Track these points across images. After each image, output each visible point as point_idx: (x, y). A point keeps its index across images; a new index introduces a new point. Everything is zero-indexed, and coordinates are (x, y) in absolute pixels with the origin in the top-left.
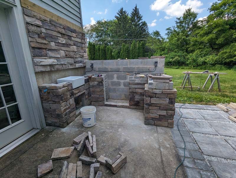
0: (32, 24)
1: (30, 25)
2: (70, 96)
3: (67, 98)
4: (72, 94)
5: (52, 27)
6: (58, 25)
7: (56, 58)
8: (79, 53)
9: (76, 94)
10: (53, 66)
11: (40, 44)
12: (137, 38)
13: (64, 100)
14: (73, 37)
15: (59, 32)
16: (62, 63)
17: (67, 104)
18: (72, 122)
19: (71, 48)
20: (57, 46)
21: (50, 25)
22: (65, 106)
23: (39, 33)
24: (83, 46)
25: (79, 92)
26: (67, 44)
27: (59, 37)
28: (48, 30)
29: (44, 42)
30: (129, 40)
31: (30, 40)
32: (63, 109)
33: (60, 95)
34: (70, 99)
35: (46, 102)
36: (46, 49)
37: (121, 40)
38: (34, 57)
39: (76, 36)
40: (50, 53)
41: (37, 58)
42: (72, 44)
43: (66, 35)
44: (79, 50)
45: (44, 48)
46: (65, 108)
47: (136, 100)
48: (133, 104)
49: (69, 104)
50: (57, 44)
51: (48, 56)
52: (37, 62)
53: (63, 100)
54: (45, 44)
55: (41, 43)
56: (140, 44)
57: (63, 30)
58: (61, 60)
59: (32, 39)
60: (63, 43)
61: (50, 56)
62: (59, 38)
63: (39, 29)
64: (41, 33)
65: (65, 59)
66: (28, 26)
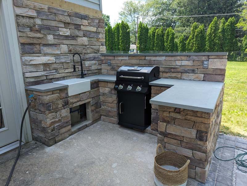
0: (23, 16)
1: (21, 17)
2: (63, 105)
3: (57, 108)
4: (66, 104)
5: (52, 16)
6: (60, 13)
7: (54, 55)
8: (92, 47)
9: (73, 103)
10: (48, 65)
11: (31, 39)
12: (224, 13)
13: (53, 111)
14: (83, 25)
15: (61, 21)
16: (63, 60)
17: (57, 116)
18: (62, 140)
19: (78, 40)
20: (57, 40)
21: (49, 13)
22: (53, 118)
23: (32, 25)
24: (100, 36)
25: (78, 101)
26: (72, 35)
27: (61, 27)
28: (44, 20)
29: (39, 35)
30: (209, 17)
31: (19, 36)
32: (49, 122)
33: (47, 104)
34: (62, 109)
35: (33, 110)
36: (39, 44)
37: (193, 17)
38: (23, 55)
39: (89, 23)
40: (46, 50)
41: (26, 56)
42: (81, 36)
43: (72, 23)
44: (92, 42)
45: (37, 43)
46: (52, 121)
49: (61, 116)
50: (56, 37)
51: (42, 52)
52: (26, 61)
53: (50, 110)
54: (39, 38)
55: (33, 38)
56: (227, 23)
57: (68, 17)
58: (61, 57)
59: (22, 34)
60: (65, 35)
61: (45, 53)
62: (60, 29)
63: (32, 21)
64: (34, 26)
65: (68, 55)
66: (19, 18)
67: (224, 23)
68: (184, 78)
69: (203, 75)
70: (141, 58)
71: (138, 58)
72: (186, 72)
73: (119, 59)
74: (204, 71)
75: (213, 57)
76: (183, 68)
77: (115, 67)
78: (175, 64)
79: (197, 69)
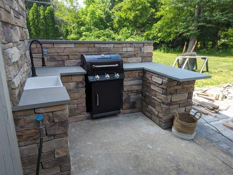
38: (5, 46)
47: (131, 101)
48: (128, 107)
67: (44, 10)
68: (129, 62)
69: (141, 58)
70: (89, 45)
71: (86, 45)
72: (130, 56)
73: (61, 47)
74: (141, 55)
75: (146, 44)
76: (128, 53)
77: (56, 56)
78: (122, 51)
79: (137, 53)
